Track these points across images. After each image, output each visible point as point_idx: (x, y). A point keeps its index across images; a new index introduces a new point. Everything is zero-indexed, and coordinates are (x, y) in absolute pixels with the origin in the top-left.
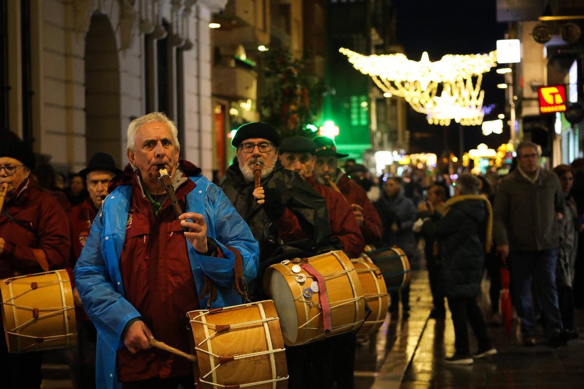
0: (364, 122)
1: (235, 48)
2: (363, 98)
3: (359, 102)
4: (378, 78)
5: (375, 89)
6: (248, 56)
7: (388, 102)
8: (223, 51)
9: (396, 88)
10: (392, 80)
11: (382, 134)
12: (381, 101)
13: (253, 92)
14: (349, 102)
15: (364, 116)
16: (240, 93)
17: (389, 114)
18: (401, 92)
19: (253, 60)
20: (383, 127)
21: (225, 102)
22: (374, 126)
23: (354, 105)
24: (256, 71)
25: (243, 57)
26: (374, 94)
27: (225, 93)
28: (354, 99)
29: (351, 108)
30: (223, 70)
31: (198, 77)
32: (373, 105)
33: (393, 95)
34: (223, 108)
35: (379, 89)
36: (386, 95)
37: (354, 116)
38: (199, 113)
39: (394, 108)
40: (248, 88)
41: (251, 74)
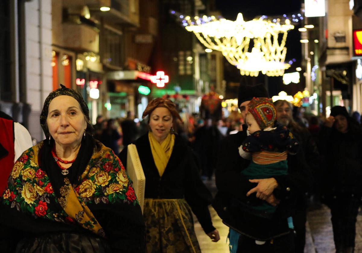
0: (189, 72)
1: (81, 8)
2: (188, 53)
3: (185, 56)
4: (201, 35)
5: (198, 45)
6: (91, 16)
7: (209, 57)
8: (70, 11)
9: (216, 43)
10: (212, 36)
11: (204, 82)
12: (203, 56)
13: (95, 46)
14: (178, 56)
15: (188, 67)
16: (85, 46)
17: (210, 67)
18: (220, 47)
19: (97, 18)
20: (205, 77)
21: (72, 54)
22: (197, 76)
23: (181, 58)
24: (98, 28)
25: (88, 16)
26: (197, 49)
27: (72, 45)
28: (181, 53)
29: (178, 61)
30: (70, 27)
31: (40, 26)
32: (197, 59)
33: (214, 50)
34: (70, 58)
35: (202, 45)
36: (207, 51)
37: (181, 67)
38: (40, 59)
39: (214, 61)
40: (91, 42)
41: (94, 30)
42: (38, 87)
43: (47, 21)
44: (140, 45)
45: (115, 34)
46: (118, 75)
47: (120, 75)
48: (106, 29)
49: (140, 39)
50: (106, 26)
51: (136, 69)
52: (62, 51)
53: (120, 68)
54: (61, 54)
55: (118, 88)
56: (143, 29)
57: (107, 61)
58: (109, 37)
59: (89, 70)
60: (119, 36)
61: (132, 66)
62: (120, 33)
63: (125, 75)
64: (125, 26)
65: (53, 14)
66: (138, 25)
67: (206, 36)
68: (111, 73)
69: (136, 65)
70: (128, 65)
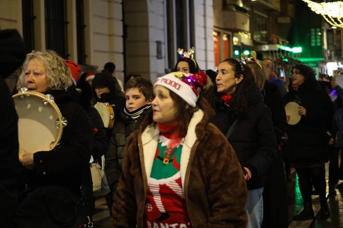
0: (319, 44)
2: (318, 30)
3: (316, 32)
4: (327, 16)
5: (326, 24)
6: (244, 5)
7: (335, 32)
8: (228, 1)
9: (339, 23)
10: (335, 17)
11: (331, 51)
12: (330, 31)
13: (247, 27)
14: (310, 32)
15: (319, 40)
16: (239, 27)
17: (335, 39)
18: (342, 25)
19: (248, 6)
20: (332, 47)
21: (230, 33)
22: (325, 47)
23: (313, 34)
24: (249, 14)
25: (241, 5)
26: (325, 27)
27: (229, 27)
28: (313, 30)
29: (311, 35)
30: (228, 13)
31: (205, 16)
32: (325, 34)
33: (338, 27)
34: (228, 36)
35: (329, 24)
36: (333, 27)
37: (314, 41)
38: (205, 39)
39: (339, 35)
40: (243, 24)
41: (246, 15)
42: (204, 59)
43: (210, 11)
44: (281, 25)
45: (262, 17)
46: (265, 47)
47: (266, 48)
48: (256, 14)
49: (281, 20)
50: (255, 12)
51: (278, 43)
52: (222, 31)
53: (266, 43)
54: (222, 34)
55: (265, 57)
56: (283, 13)
57: (257, 37)
58: (258, 19)
59: (242, 44)
60: (266, 18)
61: (276, 40)
62: (266, 16)
63: (270, 47)
64: (269, 11)
65: (214, 7)
66: (280, 10)
67: (330, 18)
68: (259, 46)
69: (278, 40)
70: (272, 40)
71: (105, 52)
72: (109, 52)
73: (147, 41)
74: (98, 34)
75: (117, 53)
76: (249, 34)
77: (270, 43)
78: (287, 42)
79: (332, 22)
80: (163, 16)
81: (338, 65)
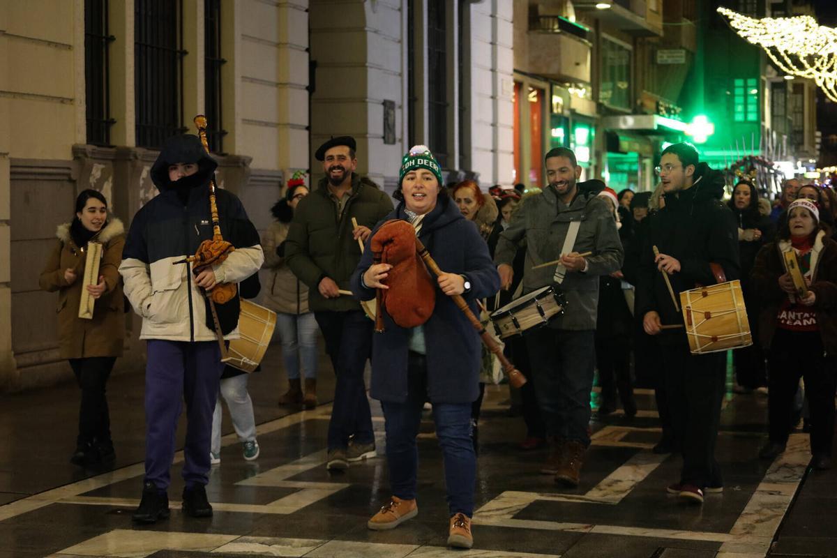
0: (752, 117)
1: (561, 5)
2: (752, 82)
3: (746, 87)
4: (774, 50)
5: (770, 68)
6: (578, 18)
7: (790, 88)
8: (542, 10)
11: (779, 135)
12: (779, 87)
13: (585, 72)
14: (731, 88)
15: (752, 108)
16: (566, 72)
17: (790, 106)
18: (808, 73)
19: (586, 23)
20: (781, 127)
21: (544, 85)
22: (767, 123)
23: (739, 91)
24: (591, 39)
25: (572, 19)
26: (768, 75)
27: (544, 71)
28: (739, 82)
29: (734, 95)
30: (541, 38)
31: (493, 44)
32: (767, 92)
33: (797, 77)
34: (541, 93)
35: (777, 68)
36: (787, 78)
37: (740, 108)
38: (494, 97)
39: (799, 96)
40: (578, 64)
41: (583, 42)
42: (488, 145)
44: (664, 68)
45: (621, 48)
46: (625, 122)
47: (630, 122)
48: (605, 40)
49: (664, 57)
50: (604, 35)
51: (658, 112)
52: (527, 81)
53: (629, 111)
55: (625, 143)
56: (670, 41)
57: (605, 96)
58: (610, 54)
59: (573, 112)
60: (629, 52)
61: (650, 105)
62: (629, 47)
63: (636, 122)
64: (637, 35)
65: (515, 21)
66: (662, 34)
67: (783, 54)
68: (612, 118)
69: (658, 105)
70: (642, 104)
71: (266, 124)
72: (277, 125)
73: (363, 100)
74: (253, 80)
75: (294, 126)
76: (590, 89)
77: (638, 111)
78: (679, 110)
79: (785, 64)
80: (401, 42)
81: (796, 168)
